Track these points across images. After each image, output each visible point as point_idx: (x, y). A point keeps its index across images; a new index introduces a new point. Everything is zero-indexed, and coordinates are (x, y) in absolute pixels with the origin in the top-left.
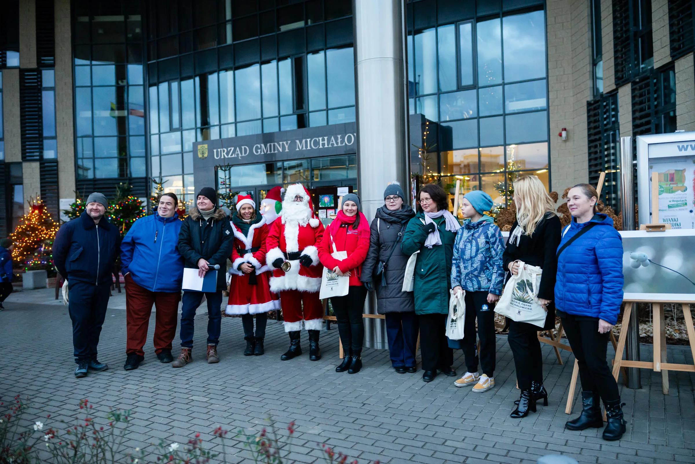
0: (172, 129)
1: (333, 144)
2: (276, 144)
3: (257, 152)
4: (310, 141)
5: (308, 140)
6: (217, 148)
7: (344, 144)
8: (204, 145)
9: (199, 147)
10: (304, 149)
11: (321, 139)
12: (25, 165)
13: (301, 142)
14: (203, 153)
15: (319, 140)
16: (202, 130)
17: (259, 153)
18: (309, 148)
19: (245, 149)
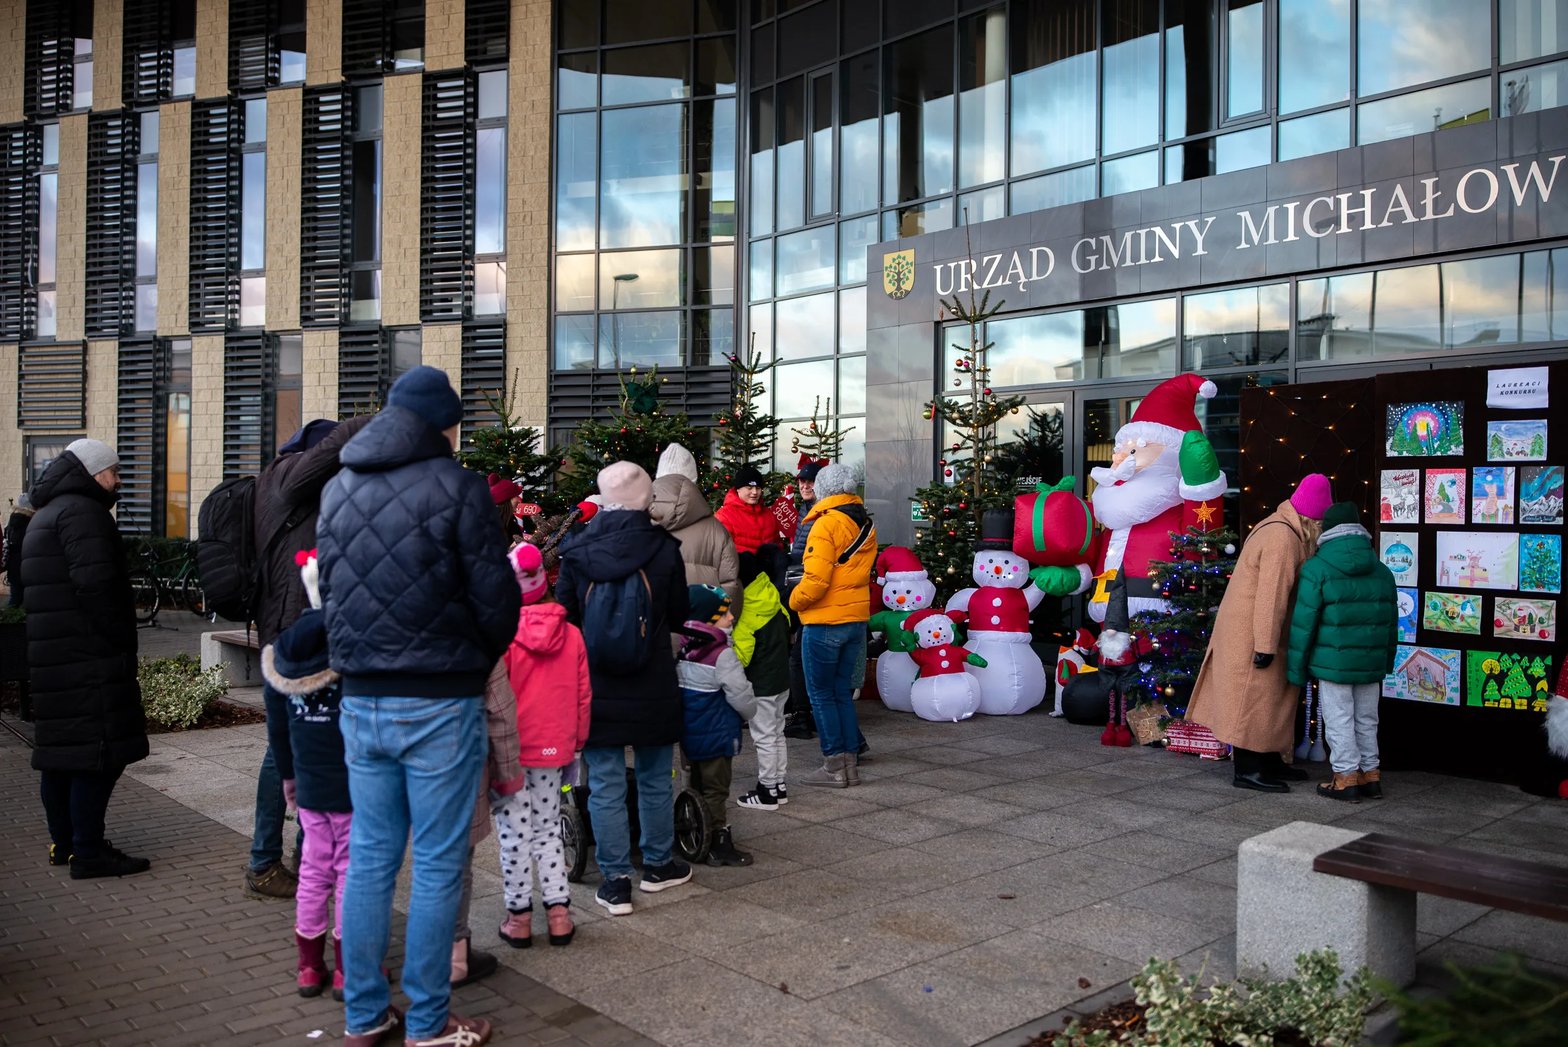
0: (810, 221)
1: (1399, 216)
2: (1158, 231)
3: (1085, 264)
4: (1299, 212)
5: (1291, 207)
6: (944, 261)
7: (1450, 212)
8: (902, 254)
9: (888, 259)
10: (1272, 240)
11: (1344, 198)
12: (429, 331)
13: (1258, 218)
14: (899, 280)
15: (1338, 203)
16: (901, 212)
17: (1093, 267)
18: (1291, 237)
19: (1043, 257)
